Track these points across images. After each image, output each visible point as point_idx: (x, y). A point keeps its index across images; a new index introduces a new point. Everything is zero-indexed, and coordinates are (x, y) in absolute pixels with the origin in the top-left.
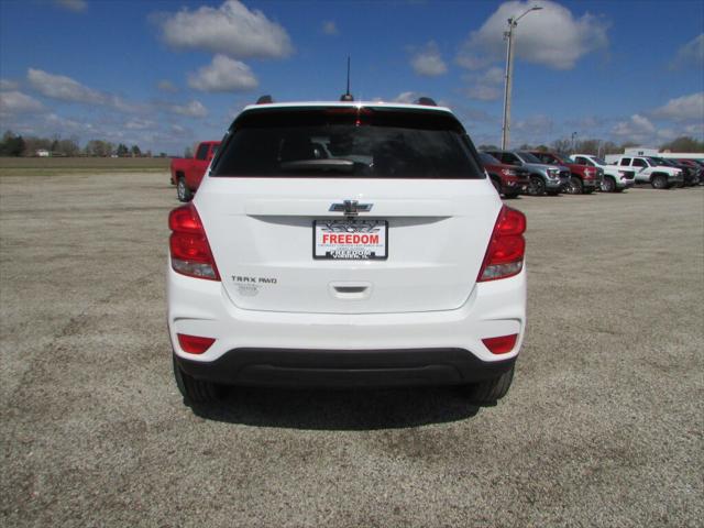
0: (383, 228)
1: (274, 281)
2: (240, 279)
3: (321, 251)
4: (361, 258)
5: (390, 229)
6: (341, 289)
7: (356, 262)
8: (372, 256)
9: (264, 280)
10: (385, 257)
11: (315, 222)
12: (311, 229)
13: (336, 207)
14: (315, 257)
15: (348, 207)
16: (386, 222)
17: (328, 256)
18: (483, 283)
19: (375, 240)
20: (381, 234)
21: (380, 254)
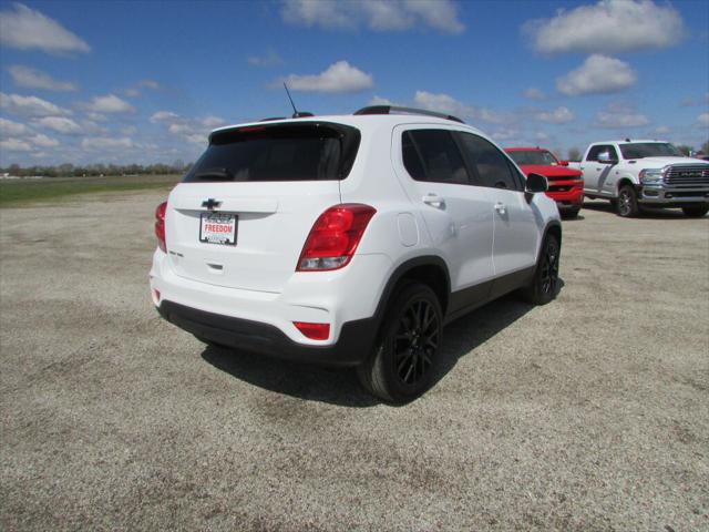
0: (234, 221)
1: (182, 255)
3: (203, 238)
4: (221, 243)
5: (240, 222)
7: (218, 246)
8: (227, 242)
9: (179, 255)
10: (235, 244)
11: (201, 215)
12: (198, 220)
13: (205, 204)
14: (201, 241)
15: (211, 204)
16: (237, 216)
17: (206, 241)
18: (302, 273)
19: (230, 229)
20: (233, 225)
21: (232, 241)
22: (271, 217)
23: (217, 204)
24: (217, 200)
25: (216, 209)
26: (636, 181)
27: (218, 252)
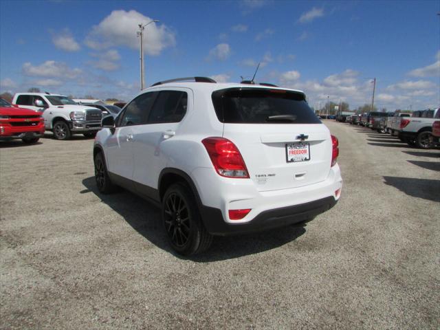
0: (308, 146)
1: (274, 175)
2: (259, 176)
3: (289, 160)
4: (302, 160)
5: (311, 147)
6: (297, 176)
7: (300, 163)
8: (306, 160)
9: (270, 175)
10: (310, 159)
11: (286, 145)
12: (285, 149)
13: (299, 138)
14: (287, 161)
15: (302, 137)
16: (309, 144)
17: (292, 161)
19: (305, 152)
20: (307, 149)
21: (308, 158)
22: (322, 143)
23: (306, 137)
24: (305, 135)
25: (306, 140)
26: (68, 119)
27: (298, 166)
